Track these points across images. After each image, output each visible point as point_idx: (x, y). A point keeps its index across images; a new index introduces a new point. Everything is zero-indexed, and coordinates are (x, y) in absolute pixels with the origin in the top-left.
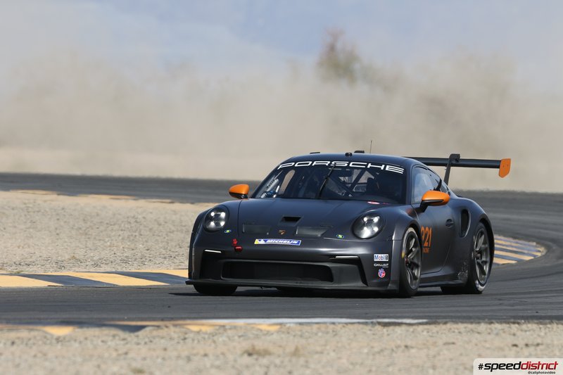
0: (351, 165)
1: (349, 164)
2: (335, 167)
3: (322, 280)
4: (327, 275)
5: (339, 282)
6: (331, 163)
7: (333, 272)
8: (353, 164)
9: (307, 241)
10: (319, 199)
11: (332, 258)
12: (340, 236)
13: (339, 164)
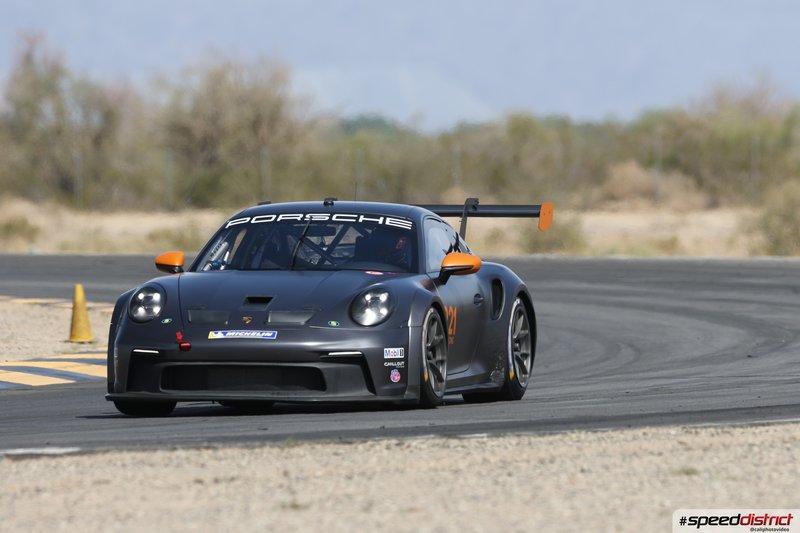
0: (334, 218)
1: (331, 217)
2: (312, 222)
3: (311, 389)
4: (317, 380)
5: (335, 391)
6: (304, 217)
7: (326, 376)
8: (337, 217)
9: (285, 331)
10: (293, 270)
11: (322, 356)
12: (334, 323)
13: (318, 217)
